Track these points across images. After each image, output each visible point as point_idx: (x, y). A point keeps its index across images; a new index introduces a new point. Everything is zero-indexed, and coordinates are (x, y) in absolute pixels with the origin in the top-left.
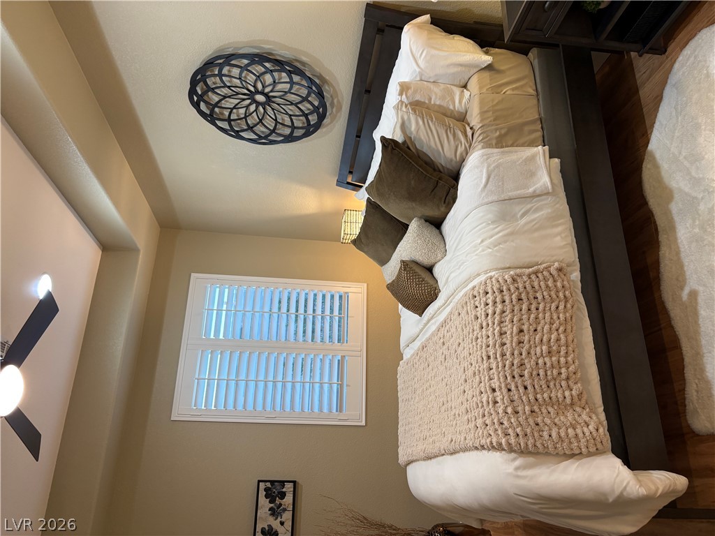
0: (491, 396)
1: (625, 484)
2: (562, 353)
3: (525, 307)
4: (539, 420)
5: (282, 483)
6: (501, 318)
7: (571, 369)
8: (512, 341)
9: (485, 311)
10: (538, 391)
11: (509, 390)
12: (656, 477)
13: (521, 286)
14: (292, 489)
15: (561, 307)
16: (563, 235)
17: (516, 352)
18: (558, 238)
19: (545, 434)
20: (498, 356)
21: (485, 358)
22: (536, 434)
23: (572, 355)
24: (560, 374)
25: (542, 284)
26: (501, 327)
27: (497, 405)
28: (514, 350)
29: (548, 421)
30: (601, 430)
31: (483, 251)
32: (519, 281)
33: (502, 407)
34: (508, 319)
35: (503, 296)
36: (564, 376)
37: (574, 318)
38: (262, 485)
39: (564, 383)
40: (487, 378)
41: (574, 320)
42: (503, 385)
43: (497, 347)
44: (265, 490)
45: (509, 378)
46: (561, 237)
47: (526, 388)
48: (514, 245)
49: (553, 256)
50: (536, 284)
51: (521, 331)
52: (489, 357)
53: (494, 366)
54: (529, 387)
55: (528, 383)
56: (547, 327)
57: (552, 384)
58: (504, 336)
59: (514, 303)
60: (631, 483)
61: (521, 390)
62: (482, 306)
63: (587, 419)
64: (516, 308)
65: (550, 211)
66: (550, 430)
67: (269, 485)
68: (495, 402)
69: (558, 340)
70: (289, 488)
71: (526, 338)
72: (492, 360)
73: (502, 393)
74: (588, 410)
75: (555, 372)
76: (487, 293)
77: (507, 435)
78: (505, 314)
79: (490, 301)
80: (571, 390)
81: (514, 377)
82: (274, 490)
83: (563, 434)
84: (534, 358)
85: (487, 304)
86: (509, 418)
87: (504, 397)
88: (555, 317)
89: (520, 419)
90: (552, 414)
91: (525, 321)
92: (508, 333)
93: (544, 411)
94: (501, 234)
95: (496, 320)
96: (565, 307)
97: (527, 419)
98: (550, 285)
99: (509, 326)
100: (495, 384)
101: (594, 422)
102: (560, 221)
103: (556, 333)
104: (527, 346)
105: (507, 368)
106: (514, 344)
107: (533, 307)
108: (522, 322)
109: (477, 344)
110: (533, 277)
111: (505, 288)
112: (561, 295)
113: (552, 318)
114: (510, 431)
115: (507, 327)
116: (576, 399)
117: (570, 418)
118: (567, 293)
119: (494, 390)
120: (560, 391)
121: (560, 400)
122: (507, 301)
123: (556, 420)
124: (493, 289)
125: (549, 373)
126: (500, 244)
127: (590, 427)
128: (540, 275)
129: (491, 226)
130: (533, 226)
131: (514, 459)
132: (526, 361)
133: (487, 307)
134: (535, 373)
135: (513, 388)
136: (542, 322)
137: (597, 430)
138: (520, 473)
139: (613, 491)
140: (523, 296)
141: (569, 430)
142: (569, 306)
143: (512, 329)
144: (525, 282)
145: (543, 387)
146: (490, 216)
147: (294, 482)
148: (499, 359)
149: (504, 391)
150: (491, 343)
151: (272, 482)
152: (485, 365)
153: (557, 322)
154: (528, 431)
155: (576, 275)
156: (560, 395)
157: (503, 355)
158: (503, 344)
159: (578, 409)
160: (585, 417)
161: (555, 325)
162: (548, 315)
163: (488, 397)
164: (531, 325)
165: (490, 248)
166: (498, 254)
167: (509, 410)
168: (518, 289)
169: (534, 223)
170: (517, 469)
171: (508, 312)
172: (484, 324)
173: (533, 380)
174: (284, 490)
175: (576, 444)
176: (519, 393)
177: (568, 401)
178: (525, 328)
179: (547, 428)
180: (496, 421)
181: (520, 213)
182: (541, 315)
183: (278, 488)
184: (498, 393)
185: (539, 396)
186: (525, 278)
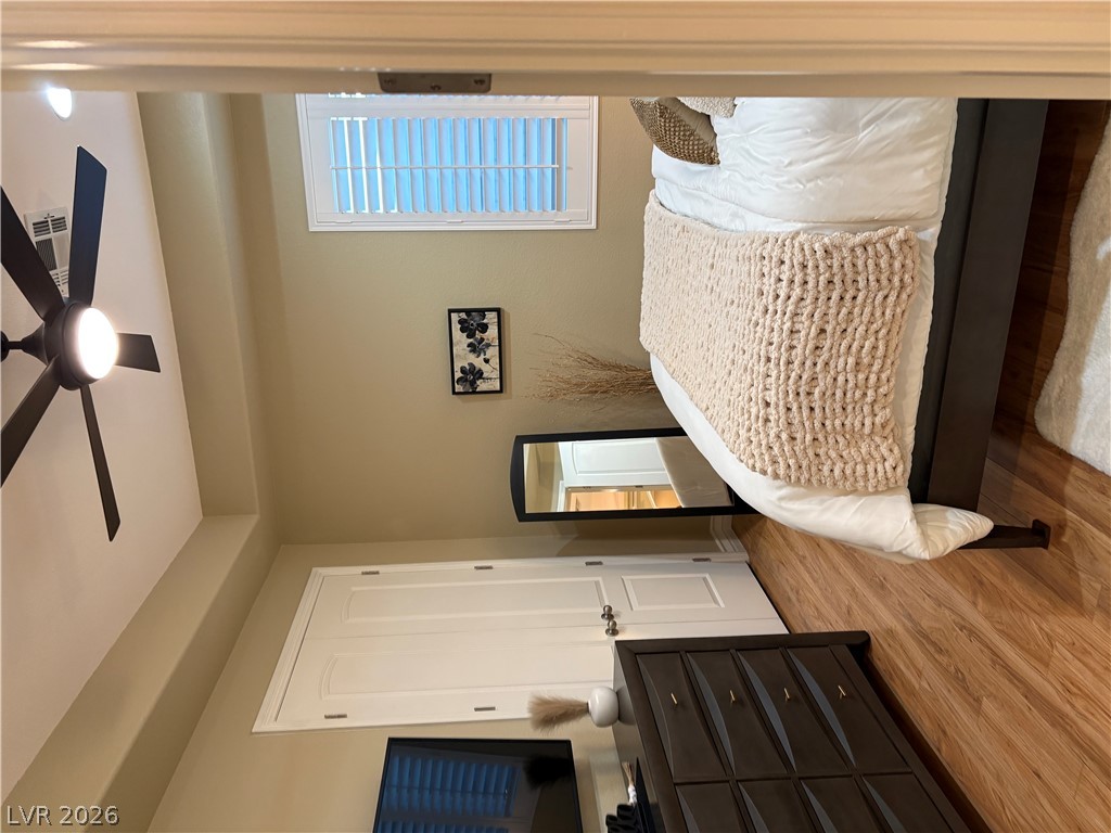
0: (762, 412)
1: (907, 544)
2: (876, 368)
3: (835, 296)
4: (821, 452)
5: (482, 312)
6: (797, 307)
7: (881, 390)
8: (806, 345)
9: (775, 290)
10: (829, 415)
11: (789, 409)
12: (951, 530)
13: (836, 265)
14: (496, 320)
15: (892, 299)
16: (929, 168)
17: (808, 363)
18: (919, 174)
19: (826, 469)
20: (781, 363)
21: (763, 359)
22: (814, 469)
23: (889, 372)
24: (865, 394)
25: (870, 262)
26: (793, 323)
27: (768, 424)
28: (806, 358)
29: (833, 454)
30: (900, 469)
31: (789, 182)
32: (835, 255)
33: (774, 430)
34: (806, 312)
35: (806, 274)
36: (869, 399)
37: (906, 314)
38: (455, 317)
39: (867, 409)
40: (761, 386)
41: (905, 317)
42: (781, 403)
43: (783, 349)
44: (460, 322)
45: (791, 396)
46: (926, 171)
47: (812, 409)
48: (842, 183)
49: (900, 208)
50: (860, 263)
51: (823, 331)
52: (769, 360)
53: (774, 374)
54: (817, 410)
55: (817, 405)
56: (861, 329)
57: (849, 408)
58: (796, 336)
59: (820, 288)
60: (915, 545)
61: (806, 412)
62: (772, 280)
63: (886, 453)
64: (823, 297)
65: (918, 119)
66: (834, 464)
67: (463, 315)
68: (767, 420)
69: (875, 348)
70: (491, 318)
71: (827, 344)
72: (772, 365)
73: (778, 413)
74: (890, 441)
75: (858, 394)
76: (783, 262)
77: (775, 462)
78: (803, 303)
79: (784, 277)
80: (875, 415)
81: (798, 394)
82: (472, 322)
83: (848, 472)
84: (832, 373)
85: (780, 280)
86: (782, 445)
87: (779, 418)
88: (878, 314)
89: (796, 448)
90: (841, 445)
91: (830, 318)
92: (803, 333)
93: (831, 441)
94: (822, 160)
95: (789, 309)
96: (898, 297)
97: (805, 449)
98: (883, 266)
99: (807, 323)
100: (771, 397)
101: (895, 457)
102: (932, 140)
103: (873, 339)
104: (825, 355)
105: (791, 381)
106: (807, 351)
107: (848, 297)
108: (826, 318)
109: (755, 332)
110: (859, 251)
111: (810, 265)
112: (896, 280)
113: (872, 315)
114: (780, 460)
115: (803, 324)
116: (878, 427)
117: (863, 451)
118: (907, 276)
119: (768, 404)
120: (859, 418)
121: (856, 429)
122: (811, 285)
123: (844, 454)
124: (792, 261)
125: (849, 395)
126: (817, 177)
127: (887, 464)
128: (869, 249)
129: (809, 139)
130: (882, 148)
131: (780, 488)
132: (820, 376)
133: (778, 285)
134: (828, 393)
135: (795, 408)
136: (857, 321)
137: (894, 468)
138: (783, 504)
139: (891, 546)
140: (837, 280)
141: (858, 467)
142: (904, 296)
143: (810, 329)
144: (843, 259)
145: (837, 411)
146: (811, 119)
147: (498, 311)
148: (782, 368)
149: (782, 410)
150: (775, 340)
151: (468, 312)
152: (762, 369)
153: (880, 322)
154: (804, 464)
155: (932, 233)
156: (857, 424)
157: (789, 363)
158: (792, 347)
159: (878, 439)
160: (884, 450)
161: (875, 325)
162: (867, 310)
163: (759, 412)
164: (838, 324)
165: (800, 183)
166: (812, 198)
167: (784, 436)
168: (831, 267)
169: (888, 141)
170: (781, 499)
171: (808, 301)
172: (771, 308)
173: (825, 402)
174: (485, 321)
175: (862, 484)
176: (802, 417)
177: (867, 430)
178: (829, 328)
179: (829, 462)
180: (764, 443)
181: (865, 120)
182: (857, 311)
183: (477, 319)
184: (772, 410)
185: (828, 423)
186: (846, 253)
